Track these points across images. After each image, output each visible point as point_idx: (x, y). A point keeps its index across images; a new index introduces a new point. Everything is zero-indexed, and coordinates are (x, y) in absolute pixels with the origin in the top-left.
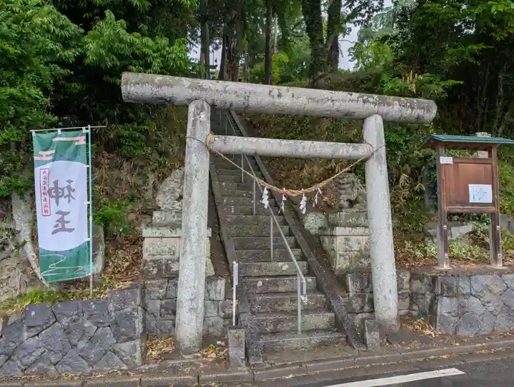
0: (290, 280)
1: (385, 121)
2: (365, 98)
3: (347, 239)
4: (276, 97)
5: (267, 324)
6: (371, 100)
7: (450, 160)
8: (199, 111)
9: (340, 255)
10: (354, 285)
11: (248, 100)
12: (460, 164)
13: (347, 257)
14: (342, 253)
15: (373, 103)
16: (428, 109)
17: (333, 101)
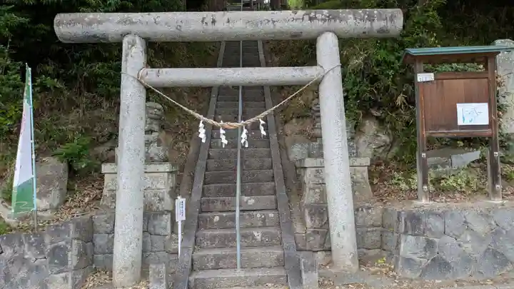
0: (249, 215)
1: (339, 39)
2: (312, 14)
3: (317, 171)
4: (210, 24)
5: (208, 259)
6: (319, 16)
7: (430, 77)
8: (130, 46)
9: (310, 189)
10: (312, 220)
11: (180, 30)
12: (444, 81)
13: (317, 190)
14: (312, 186)
15: (322, 19)
16: (392, 20)
17: (274, 22)
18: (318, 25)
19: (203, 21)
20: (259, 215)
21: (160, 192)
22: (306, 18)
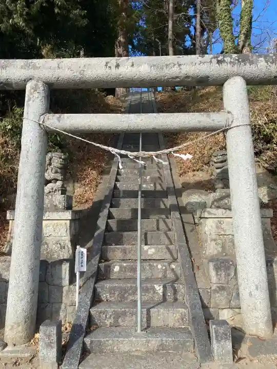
0: (150, 265)
2: (221, 58)
3: (219, 222)
4: (113, 68)
6: (228, 59)
8: (32, 91)
9: (212, 240)
10: (217, 274)
11: (83, 75)
13: (219, 241)
14: (214, 237)
15: (231, 62)
17: (180, 65)
18: (226, 68)
19: (106, 65)
20: (160, 266)
21: (62, 240)
22: (214, 61)
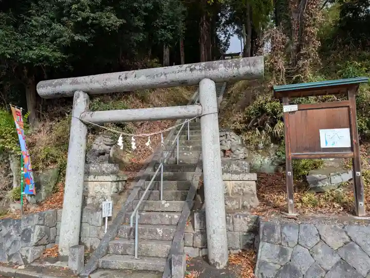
0: (160, 215)
2: (193, 67)
4: (123, 79)
5: (119, 247)
6: (197, 67)
7: (295, 108)
8: (76, 98)
10: (198, 222)
11: (106, 85)
12: (308, 111)
15: (200, 69)
16: (254, 65)
17: (165, 74)
18: (197, 74)
19: (119, 78)
20: (167, 216)
21: (106, 195)
22: (188, 69)
